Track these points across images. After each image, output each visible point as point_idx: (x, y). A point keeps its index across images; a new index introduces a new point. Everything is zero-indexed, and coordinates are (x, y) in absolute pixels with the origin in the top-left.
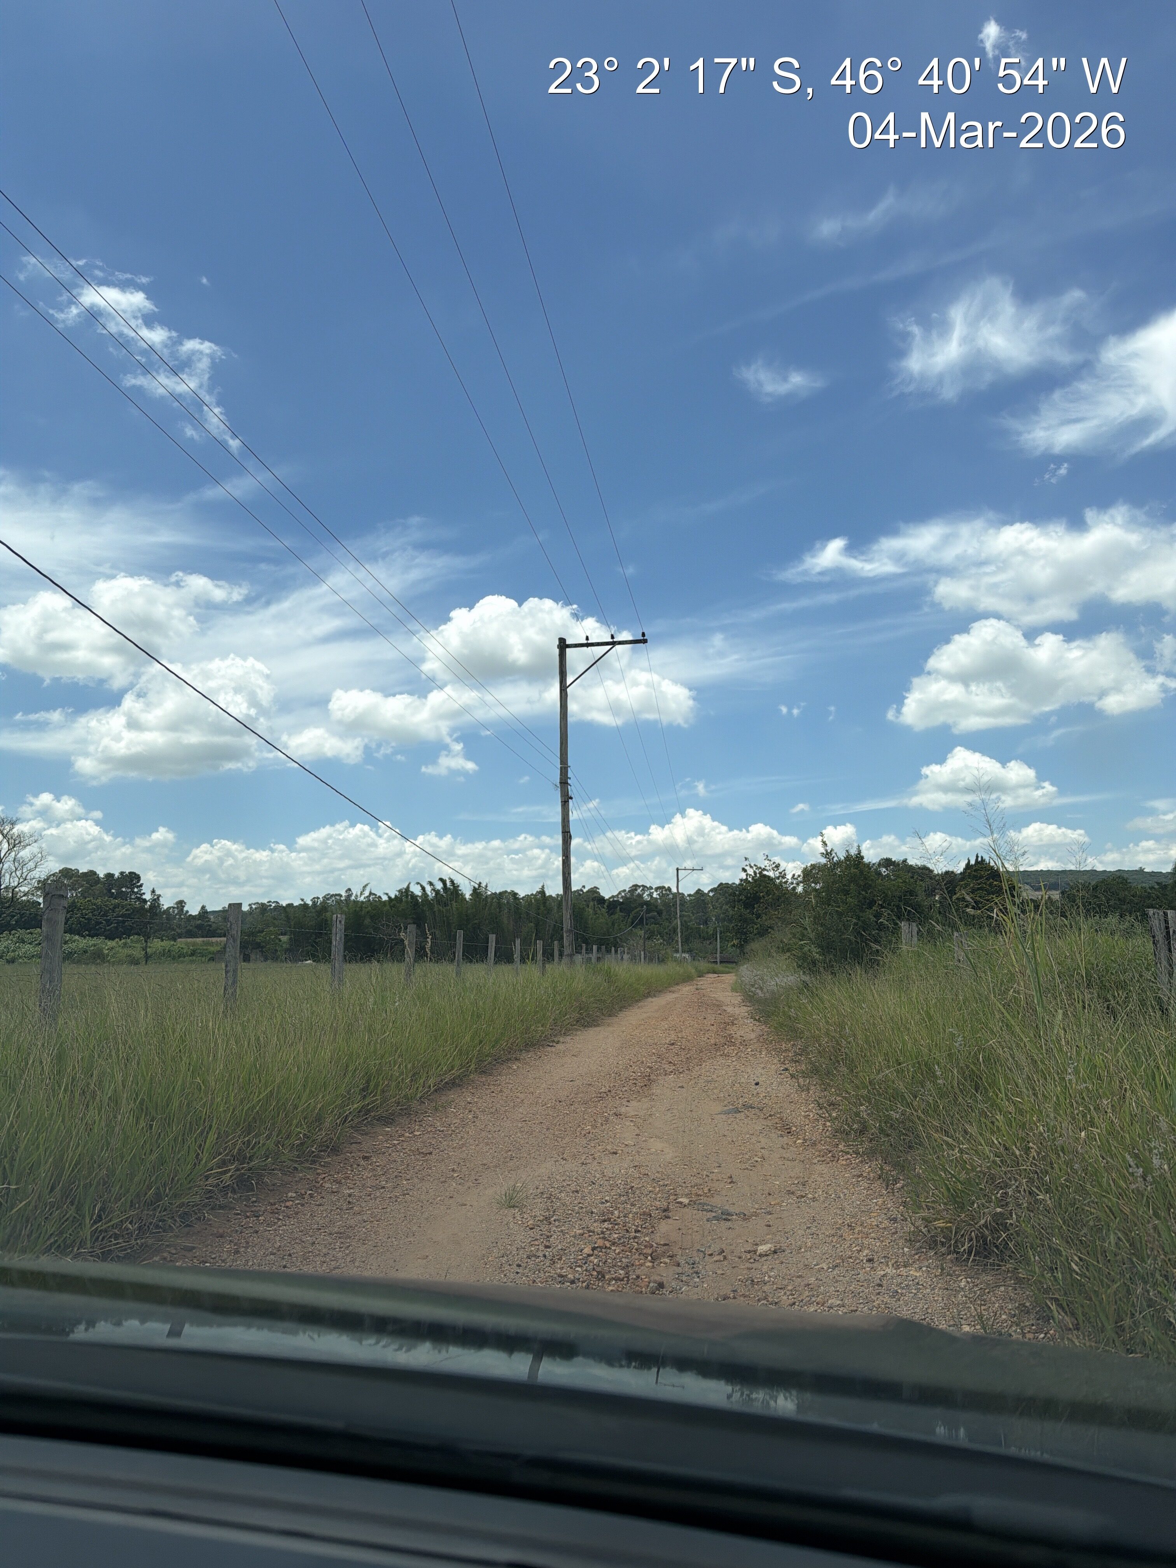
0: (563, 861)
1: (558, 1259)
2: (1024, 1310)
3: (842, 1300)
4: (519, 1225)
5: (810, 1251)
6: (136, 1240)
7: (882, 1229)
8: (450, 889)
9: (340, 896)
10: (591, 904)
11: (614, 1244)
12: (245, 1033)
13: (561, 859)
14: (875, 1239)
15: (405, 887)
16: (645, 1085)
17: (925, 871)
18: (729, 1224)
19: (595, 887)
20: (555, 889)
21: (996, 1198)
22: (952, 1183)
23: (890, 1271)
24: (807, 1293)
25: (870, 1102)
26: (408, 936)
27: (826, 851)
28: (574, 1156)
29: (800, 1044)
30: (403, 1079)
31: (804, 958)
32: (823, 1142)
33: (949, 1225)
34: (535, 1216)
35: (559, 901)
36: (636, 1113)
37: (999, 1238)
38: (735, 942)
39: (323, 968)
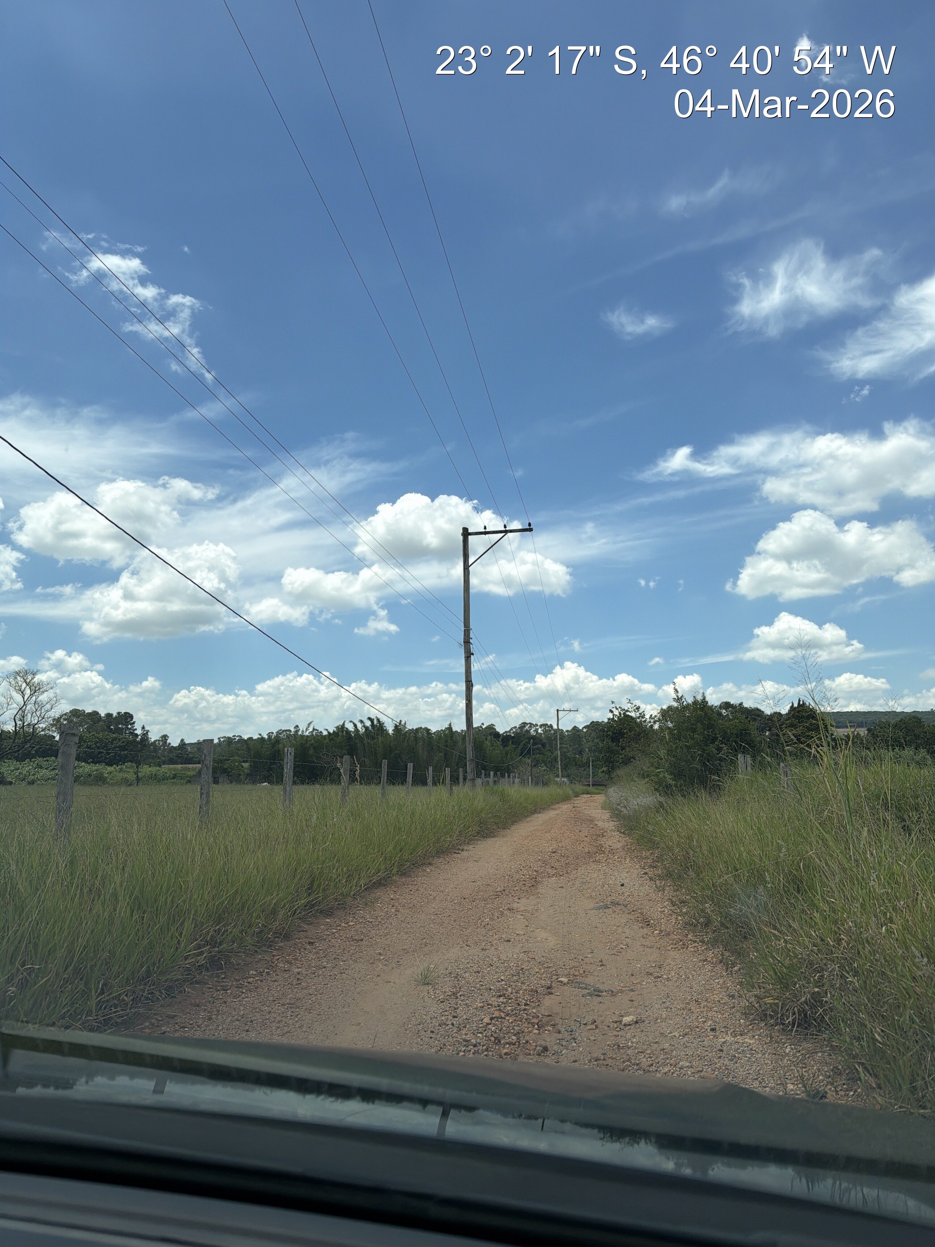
0: (467, 704)
1: (464, 1027)
2: (837, 1072)
3: (691, 1063)
4: (433, 999)
5: (665, 1022)
6: (130, 1009)
7: (723, 1003)
8: (376, 725)
9: (290, 731)
10: (489, 738)
11: (508, 1015)
12: (216, 843)
13: (464, 702)
14: (717, 1012)
15: (341, 724)
16: (533, 886)
17: (756, 713)
18: (600, 999)
19: (492, 724)
20: (460, 726)
21: (814, 980)
22: (779, 968)
23: (729, 1038)
24: (662, 1056)
25: (713, 901)
26: (343, 765)
27: (678, 696)
28: (476, 943)
29: (657, 853)
30: (339, 880)
31: (660, 783)
32: (675, 933)
33: (777, 1001)
34: (445, 992)
35: (463, 736)
36: (525, 908)
37: (816, 1013)
38: (604, 769)
39: (278, 789)
